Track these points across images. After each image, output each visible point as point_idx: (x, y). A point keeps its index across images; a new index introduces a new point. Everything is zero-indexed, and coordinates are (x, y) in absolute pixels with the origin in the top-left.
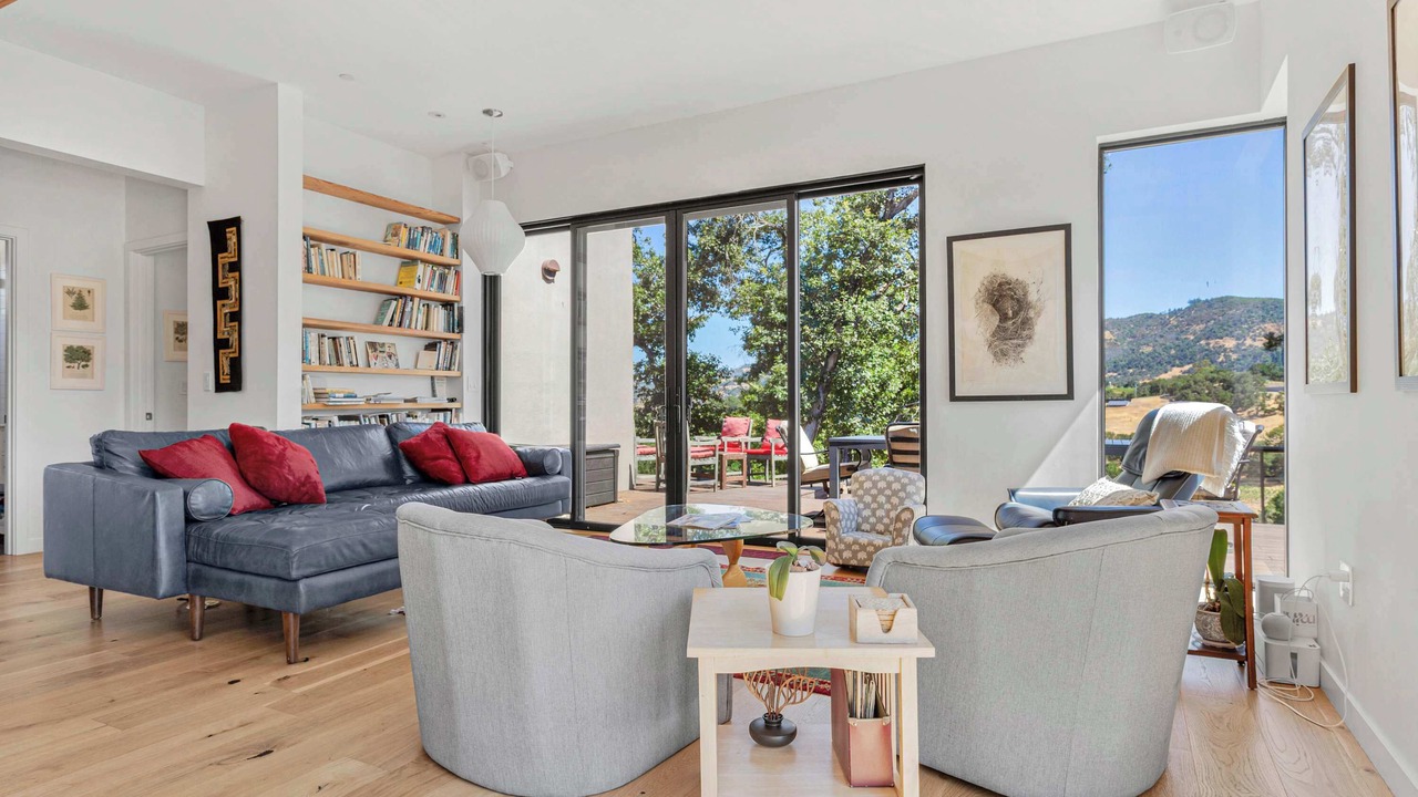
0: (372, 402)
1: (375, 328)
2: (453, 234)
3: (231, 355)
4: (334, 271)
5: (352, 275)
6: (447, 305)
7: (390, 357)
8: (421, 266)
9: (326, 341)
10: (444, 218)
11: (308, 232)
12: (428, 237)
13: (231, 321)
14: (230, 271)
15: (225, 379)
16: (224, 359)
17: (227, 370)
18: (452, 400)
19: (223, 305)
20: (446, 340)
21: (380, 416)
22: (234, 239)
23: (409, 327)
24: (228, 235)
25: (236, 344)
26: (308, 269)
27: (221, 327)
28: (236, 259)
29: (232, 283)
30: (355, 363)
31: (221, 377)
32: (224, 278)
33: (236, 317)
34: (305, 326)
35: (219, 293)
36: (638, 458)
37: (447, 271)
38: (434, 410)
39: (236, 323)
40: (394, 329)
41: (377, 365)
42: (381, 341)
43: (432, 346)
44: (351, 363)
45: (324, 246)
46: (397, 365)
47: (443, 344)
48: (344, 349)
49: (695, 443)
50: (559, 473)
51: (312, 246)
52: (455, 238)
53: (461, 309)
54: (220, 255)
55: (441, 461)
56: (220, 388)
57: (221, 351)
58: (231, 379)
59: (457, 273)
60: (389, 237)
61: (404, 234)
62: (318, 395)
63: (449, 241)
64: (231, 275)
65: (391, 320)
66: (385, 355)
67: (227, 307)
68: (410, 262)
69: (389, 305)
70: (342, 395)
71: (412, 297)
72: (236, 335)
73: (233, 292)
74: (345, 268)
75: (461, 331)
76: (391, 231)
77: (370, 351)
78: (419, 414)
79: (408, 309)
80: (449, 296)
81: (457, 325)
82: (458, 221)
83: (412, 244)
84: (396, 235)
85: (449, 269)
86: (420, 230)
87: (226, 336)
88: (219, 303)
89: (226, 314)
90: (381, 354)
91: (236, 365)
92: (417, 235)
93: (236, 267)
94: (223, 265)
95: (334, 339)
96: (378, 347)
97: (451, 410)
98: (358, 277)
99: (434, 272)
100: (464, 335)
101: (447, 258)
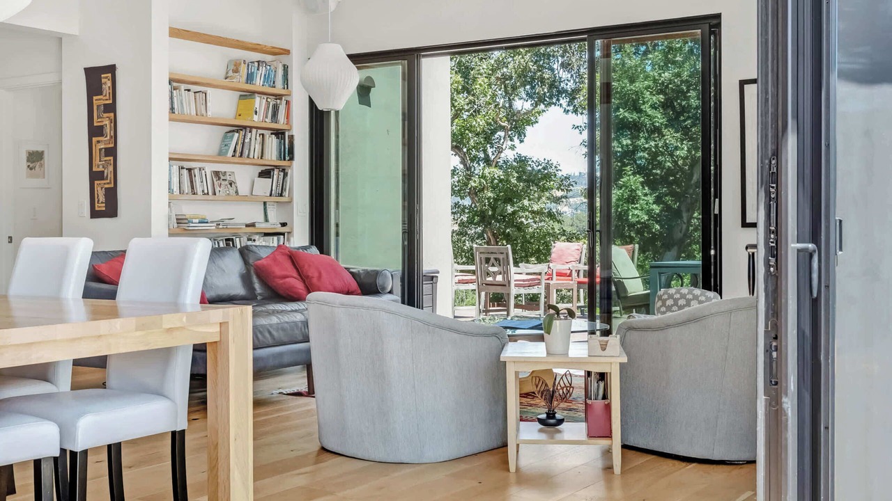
0: (221, 227)
1: (220, 159)
2: (284, 66)
3: (107, 186)
4: (190, 108)
5: (204, 112)
6: (279, 134)
7: (231, 184)
8: (258, 99)
9: (185, 172)
10: (277, 51)
11: (172, 77)
12: (263, 70)
13: (106, 155)
14: (105, 112)
15: (100, 207)
16: (99, 189)
17: (102, 198)
18: (284, 225)
19: (98, 142)
20: (276, 167)
21: (226, 240)
22: (109, 84)
23: (248, 157)
24: (103, 81)
25: (111, 176)
26: (172, 109)
27: (96, 161)
28: (111, 102)
29: (107, 122)
30: (206, 192)
31: (96, 205)
32: (99, 117)
33: (112, 152)
34: (170, 159)
35: (95, 131)
36: (456, 287)
37: (278, 101)
38: (266, 234)
39: (112, 158)
40: (236, 159)
41: (222, 191)
42: (223, 170)
43: (266, 174)
44: (203, 191)
45: (183, 87)
46: (237, 192)
47: (276, 172)
48: (197, 179)
49: (518, 270)
50: (390, 292)
51: (175, 89)
52: (286, 68)
53: (291, 137)
54: (95, 98)
55: (287, 280)
56: (95, 214)
57: (96, 182)
58: (106, 207)
59: (288, 103)
60: (231, 73)
61: (243, 70)
62: (179, 221)
63: (280, 72)
64: (105, 115)
65: (235, 151)
66: (227, 183)
67: (102, 143)
68: (248, 95)
69: (232, 137)
70: (197, 221)
71: (251, 128)
72: (111, 168)
73: (108, 130)
74: (198, 105)
75: (292, 159)
76: (232, 67)
77: (215, 180)
78: (257, 237)
79: (247, 140)
80: (281, 125)
81: (288, 153)
82: (287, 52)
83: (250, 78)
84: (236, 71)
85: (281, 99)
86: (256, 64)
87: (101, 169)
88: (95, 139)
89: (100, 150)
90: (223, 183)
91: (112, 195)
92: (254, 69)
93: (111, 108)
94: (98, 106)
95: (190, 170)
96: (221, 175)
97: (283, 234)
98: (209, 113)
99: (268, 103)
100: (295, 163)
101: (279, 89)
